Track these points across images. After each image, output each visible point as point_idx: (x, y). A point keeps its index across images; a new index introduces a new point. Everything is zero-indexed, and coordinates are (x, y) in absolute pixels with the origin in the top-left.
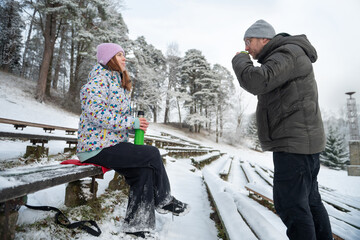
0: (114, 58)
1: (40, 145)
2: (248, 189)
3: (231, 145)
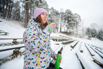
1: (18, 50)
2: (93, 58)
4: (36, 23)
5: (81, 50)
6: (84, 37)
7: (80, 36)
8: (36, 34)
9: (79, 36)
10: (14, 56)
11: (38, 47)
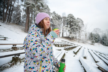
0: (43, 21)
1: (17, 56)
2: (97, 65)
3: (83, 43)
4: (39, 29)
5: (84, 56)
6: (87, 42)
7: (83, 41)
8: (39, 41)
9: (81, 42)
10: (13, 63)
11: (41, 55)
